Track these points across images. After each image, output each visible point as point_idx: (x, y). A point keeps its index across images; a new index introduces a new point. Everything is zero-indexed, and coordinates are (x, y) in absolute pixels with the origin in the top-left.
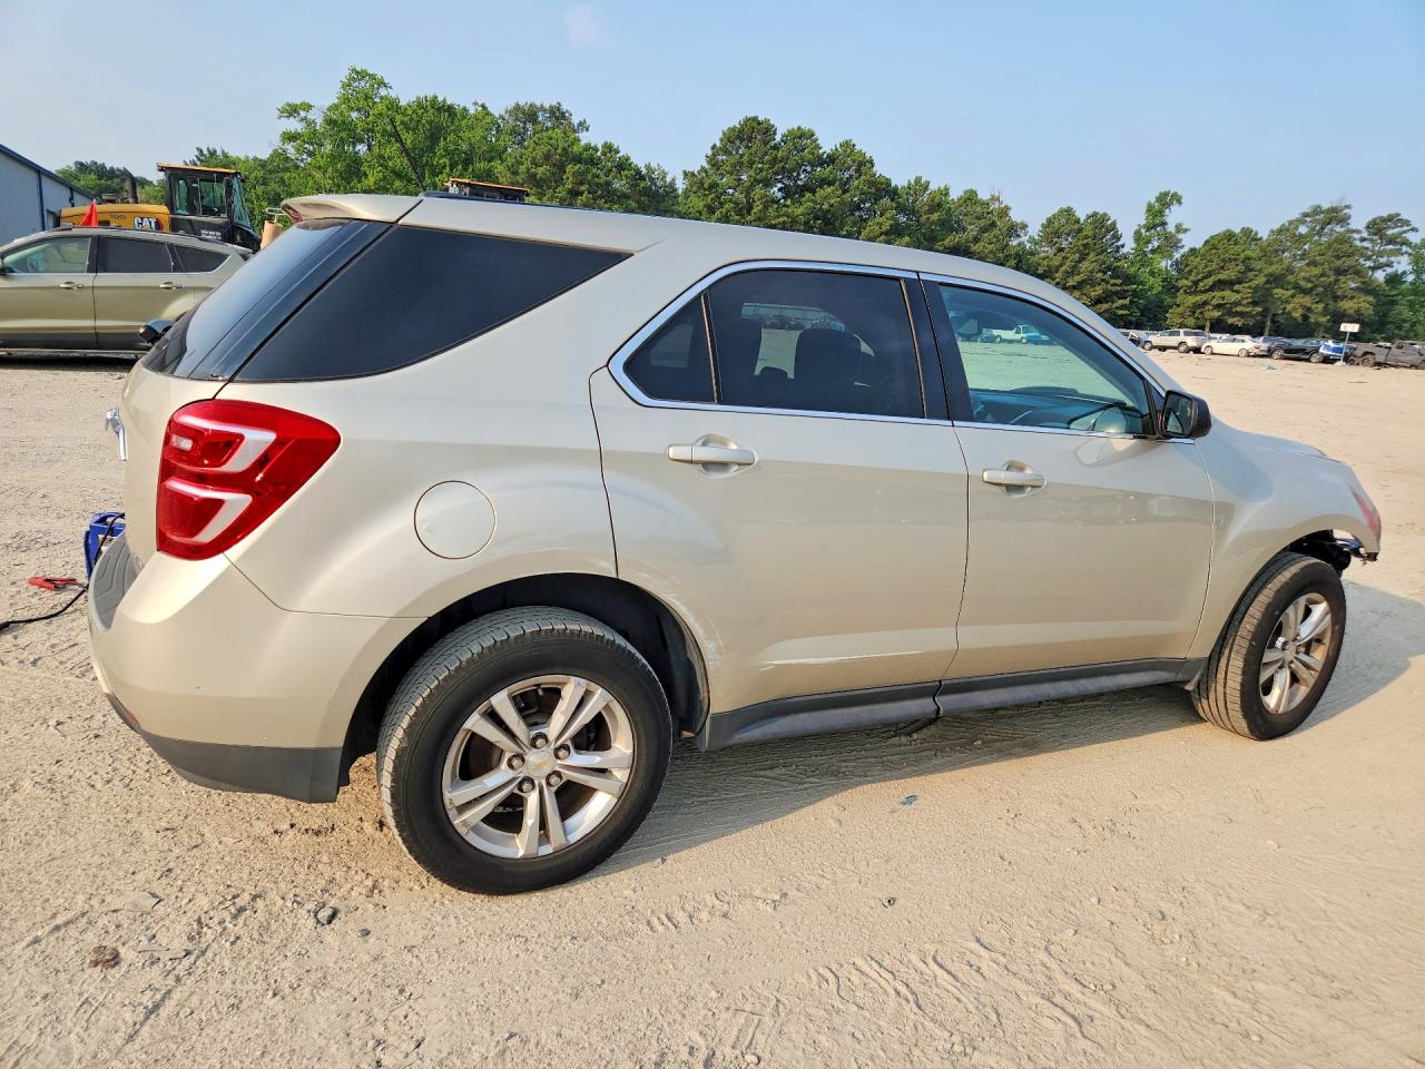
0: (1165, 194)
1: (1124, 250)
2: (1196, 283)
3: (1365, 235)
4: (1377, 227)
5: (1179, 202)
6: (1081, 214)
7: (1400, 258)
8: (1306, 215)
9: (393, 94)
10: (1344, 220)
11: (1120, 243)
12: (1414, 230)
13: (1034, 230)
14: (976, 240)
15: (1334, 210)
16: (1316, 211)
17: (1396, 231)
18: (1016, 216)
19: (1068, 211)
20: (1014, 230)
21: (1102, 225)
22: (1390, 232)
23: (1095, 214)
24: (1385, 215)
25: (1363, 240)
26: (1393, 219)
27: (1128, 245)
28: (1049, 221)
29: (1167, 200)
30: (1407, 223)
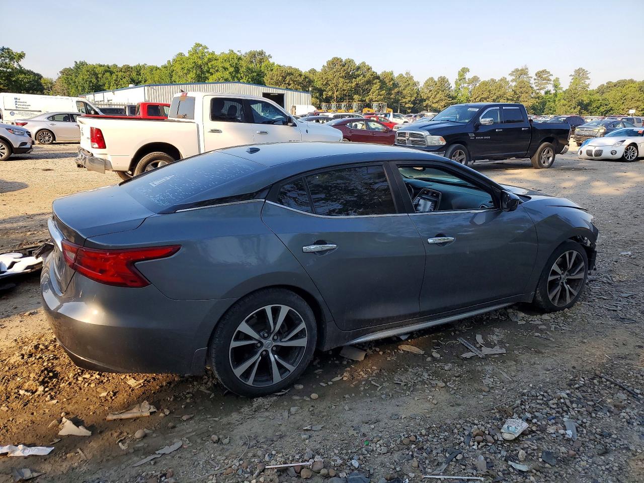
0: (464, 68)
1: (452, 88)
2: (475, 99)
3: (536, 78)
4: (539, 75)
5: (468, 71)
6: (436, 79)
7: (548, 85)
8: (513, 72)
9: (210, 51)
10: (526, 74)
11: (450, 86)
12: (551, 75)
13: (421, 85)
14: (404, 89)
15: (522, 70)
16: (517, 70)
17: (545, 76)
18: (415, 79)
19: (432, 79)
20: (415, 84)
21: (443, 80)
22: (544, 76)
23: (441, 77)
24: (541, 70)
25: (535, 79)
26: (544, 71)
27: (453, 86)
28: (426, 82)
29: (465, 70)
30: (549, 72)
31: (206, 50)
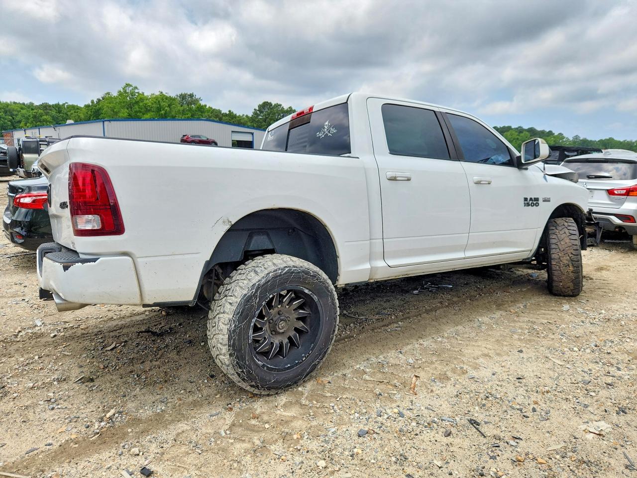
31: (136, 91)
